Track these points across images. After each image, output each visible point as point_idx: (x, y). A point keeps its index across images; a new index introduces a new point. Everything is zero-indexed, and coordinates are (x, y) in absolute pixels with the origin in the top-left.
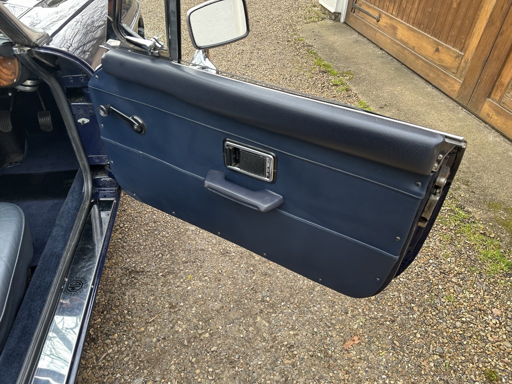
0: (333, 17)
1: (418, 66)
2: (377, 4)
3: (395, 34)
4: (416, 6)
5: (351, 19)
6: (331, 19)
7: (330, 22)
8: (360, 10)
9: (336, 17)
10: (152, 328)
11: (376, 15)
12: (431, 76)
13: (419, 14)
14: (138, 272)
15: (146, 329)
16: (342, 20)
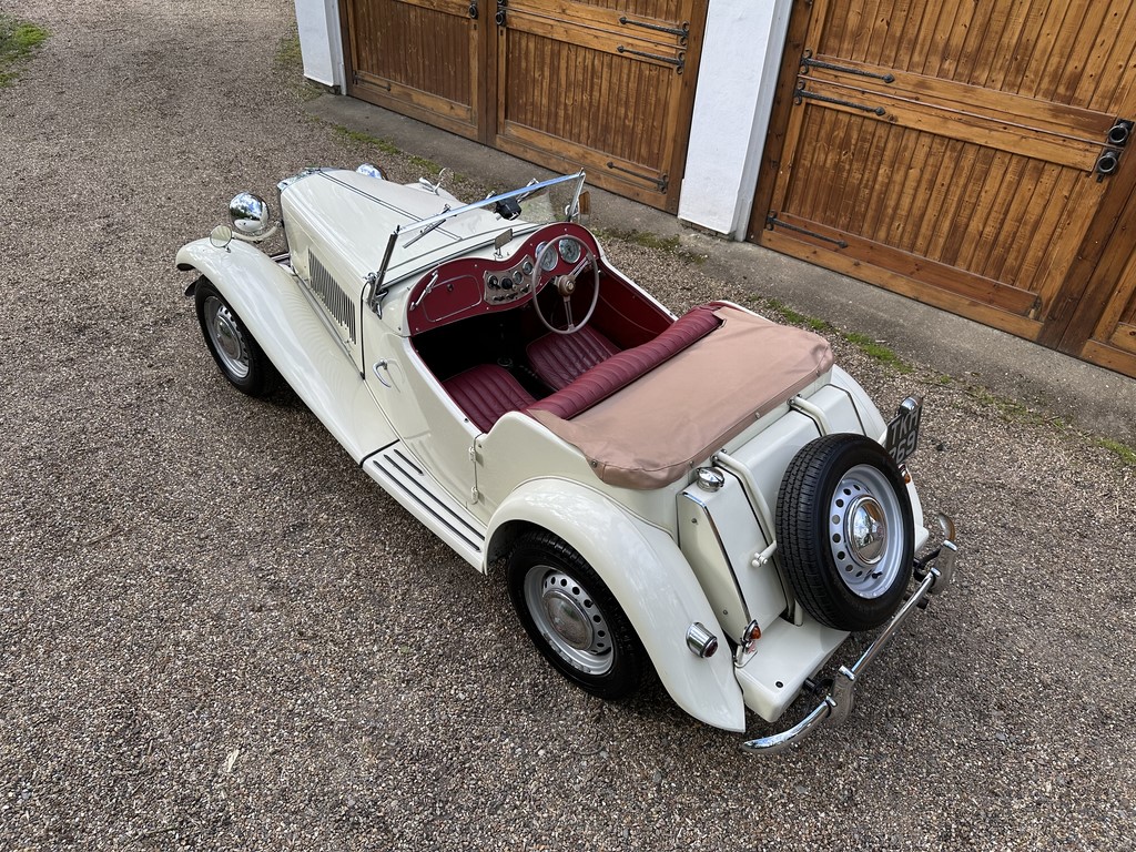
0: (333, 91)
1: (442, 123)
2: (381, 73)
3: (412, 100)
4: (421, 75)
5: (355, 90)
6: (329, 92)
7: (332, 96)
8: (363, 80)
9: (336, 90)
11: (386, 85)
12: (455, 129)
13: (427, 81)
16: (344, 92)
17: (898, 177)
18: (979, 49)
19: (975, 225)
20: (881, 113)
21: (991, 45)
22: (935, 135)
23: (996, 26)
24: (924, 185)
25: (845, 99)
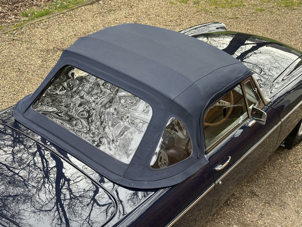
10: (250, 216)
14: (256, 194)
15: (247, 214)
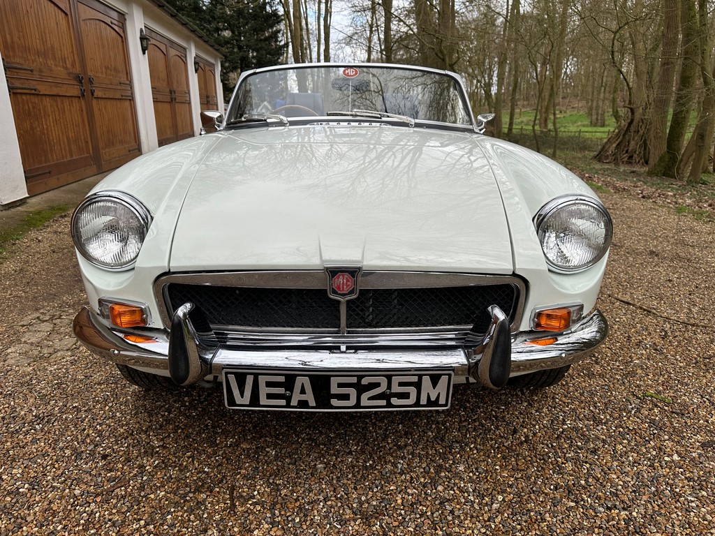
17: (48, 123)
18: (44, 49)
19: (70, 135)
20: (35, 90)
21: (46, 48)
22: (49, 95)
23: (44, 38)
24: (55, 123)
25: (24, 86)
